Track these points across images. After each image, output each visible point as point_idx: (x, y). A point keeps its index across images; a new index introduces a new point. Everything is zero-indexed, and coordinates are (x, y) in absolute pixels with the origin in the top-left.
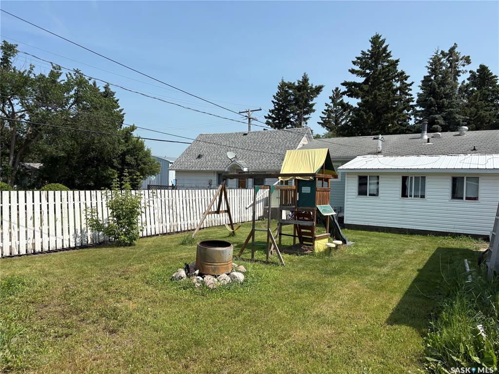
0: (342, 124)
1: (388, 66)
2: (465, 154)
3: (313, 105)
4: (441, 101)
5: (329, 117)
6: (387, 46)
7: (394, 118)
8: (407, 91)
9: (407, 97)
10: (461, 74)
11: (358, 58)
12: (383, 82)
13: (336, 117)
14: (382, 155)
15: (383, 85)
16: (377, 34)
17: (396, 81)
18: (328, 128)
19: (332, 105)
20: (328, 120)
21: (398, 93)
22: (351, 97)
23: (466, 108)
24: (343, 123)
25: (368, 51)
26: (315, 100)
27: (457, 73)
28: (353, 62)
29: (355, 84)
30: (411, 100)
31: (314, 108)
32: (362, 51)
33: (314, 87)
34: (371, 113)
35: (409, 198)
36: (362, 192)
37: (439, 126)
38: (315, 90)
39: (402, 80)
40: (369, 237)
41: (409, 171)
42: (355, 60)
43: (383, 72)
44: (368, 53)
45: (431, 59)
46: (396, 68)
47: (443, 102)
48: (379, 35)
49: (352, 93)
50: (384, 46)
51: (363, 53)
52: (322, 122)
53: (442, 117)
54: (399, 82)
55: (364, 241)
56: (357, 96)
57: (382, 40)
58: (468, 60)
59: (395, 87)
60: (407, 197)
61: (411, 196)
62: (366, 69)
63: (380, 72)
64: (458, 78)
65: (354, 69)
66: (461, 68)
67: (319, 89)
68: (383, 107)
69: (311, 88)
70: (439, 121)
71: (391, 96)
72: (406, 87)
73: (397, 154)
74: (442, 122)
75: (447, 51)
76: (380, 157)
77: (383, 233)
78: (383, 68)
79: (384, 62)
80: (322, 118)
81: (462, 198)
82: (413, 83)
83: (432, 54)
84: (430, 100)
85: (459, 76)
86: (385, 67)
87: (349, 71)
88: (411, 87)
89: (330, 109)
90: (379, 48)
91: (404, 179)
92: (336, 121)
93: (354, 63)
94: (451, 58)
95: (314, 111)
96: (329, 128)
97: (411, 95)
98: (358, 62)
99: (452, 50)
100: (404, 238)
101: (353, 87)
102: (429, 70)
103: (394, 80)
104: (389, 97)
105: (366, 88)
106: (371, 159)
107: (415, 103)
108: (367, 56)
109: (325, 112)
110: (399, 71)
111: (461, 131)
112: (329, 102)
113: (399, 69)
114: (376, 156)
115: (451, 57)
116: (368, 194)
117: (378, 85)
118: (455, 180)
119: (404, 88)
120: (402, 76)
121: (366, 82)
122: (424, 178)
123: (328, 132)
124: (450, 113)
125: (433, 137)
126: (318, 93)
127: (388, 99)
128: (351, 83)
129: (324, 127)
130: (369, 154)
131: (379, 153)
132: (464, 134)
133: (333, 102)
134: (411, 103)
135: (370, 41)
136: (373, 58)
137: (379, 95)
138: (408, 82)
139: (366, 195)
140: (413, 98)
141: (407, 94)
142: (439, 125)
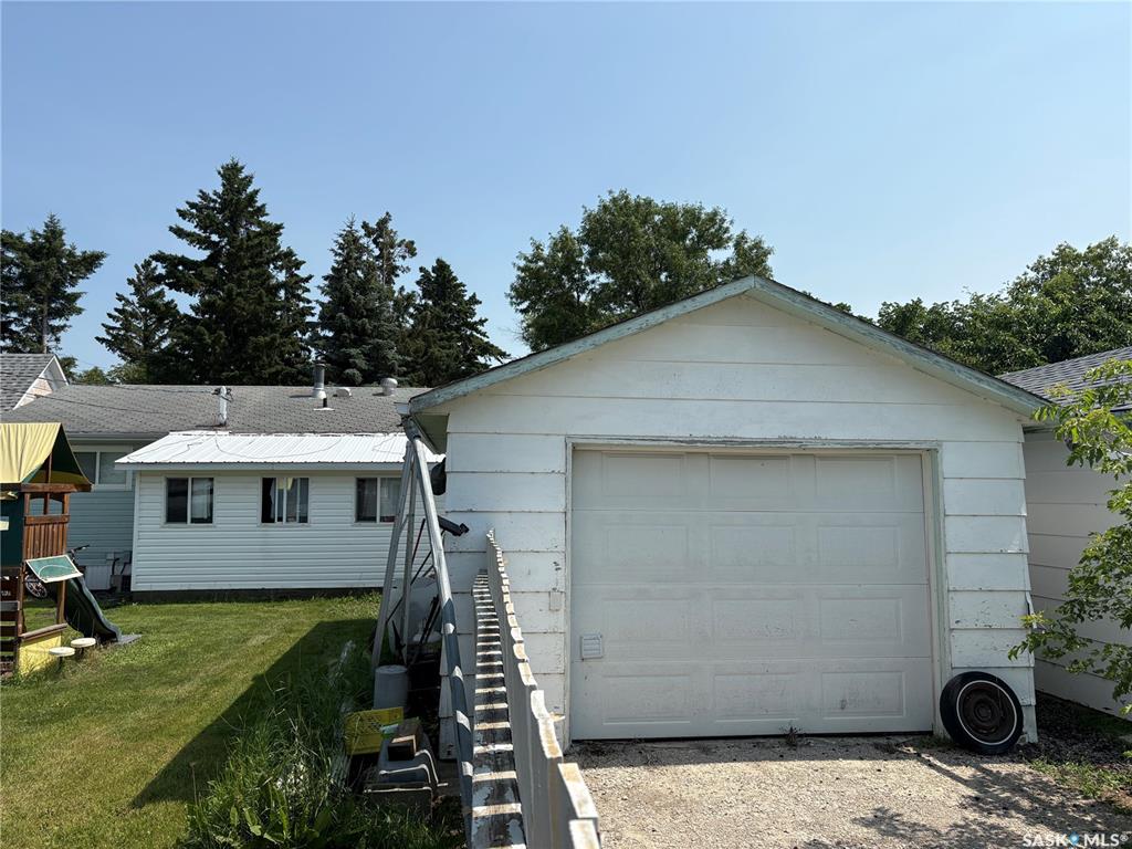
0: (163, 347)
1: (259, 234)
2: (386, 432)
3: (76, 296)
4: (360, 322)
5: (127, 326)
6: (256, 192)
7: (270, 345)
8: (300, 292)
9: (301, 304)
10: (399, 272)
11: (192, 205)
12: (246, 268)
13: (146, 330)
14: (227, 430)
15: (247, 273)
16: (235, 161)
17: (275, 268)
18: (125, 354)
19: (135, 299)
20: (124, 335)
21: (282, 293)
22: (177, 290)
23: (407, 340)
24: (164, 345)
25: (215, 193)
26: (81, 286)
27: (392, 271)
28: (178, 211)
29: (183, 261)
30: (308, 311)
31: (79, 303)
32: (201, 191)
33: (78, 253)
34: (222, 333)
35: (277, 523)
36: (176, 514)
37: (356, 371)
38: (79, 262)
39: (291, 269)
40: (182, 618)
41: (275, 468)
42: (187, 207)
43: (248, 246)
44: (215, 197)
45: (341, 236)
46: (276, 241)
47: (363, 325)
48: (240, 165)
49: (179, 281)
50: (250, 190)
51: (204, 196)
52: (110, 338)
53: (363, 353)
54: (284, 271)
55: (166, 630)
56: (190, 290)
57: (247, 177)
58: (411, 249)
59: (274, 281)
60: (273, 521)
61: (280, 519)
62: (211, 233)
63: (242, 243)
64: (395, 279)
65: (181, 227)
66: (399, 262)
67: (91, 262)
68: (248, 322)
69: (71, 254)
70: (357, 361)
71: (265, 299)
72: (296, 282)
73: (259, 431)
74: (361, 362)
75: (373, 225)
76: (223, 437)
77: (220, 605)
78: (249, 238)
79: (252, 224)
80: (108, 329)
81: (374, 519)
82: (310, 277)
83: (342, 228)
84: (341, 317)
85: (397, 276)
86: (252, 235)
87: (171, 229)
88: (307, 285)
89: (129, 309)
90: (239, 192)
91: (268, 484)
92: (146, 340)
93: (182, 214)
94: (381, 240)
95: (79, 311)
96: (128, 354)
97: (309, 302)
98: (192, 214)
99: (383, 223)
100: (262, 609)
101: (180, 268)
102: (337, 258)
103: (272, 266)
104: (260, 301)
105: (210, 274)
106: (200, 440)
107: (315, 319)
108: (212, 204)
109: (117, 314)
110: (284, 248)
111: (386, 388)
112: (128, 291)
113: (284, 243)
114: (213, 433)
115: (380, 236)
116: (189, 520)
117: (238, 270)
118: (361, 483)
119: (295, 285)
120: (290, 261)
121: (211, 261)
122: (305, 482)
123: (123, 362)
124: (378, 348)
125: (335, 396)
126: (90, 270)
127: (259, 304)
128: (176, 257)
129: (114, 351)
130: (198, 427)
131: (222, 426)
132: (391, 393)
133: (138, 292)
134: (309, 319)
135: (219, 173)
136: (227, 212)
137: (238, 294)
138: (302, 273)
139: (186, 521)
140: (313, 308)
141: (300, 299)
142: (358, 370)
